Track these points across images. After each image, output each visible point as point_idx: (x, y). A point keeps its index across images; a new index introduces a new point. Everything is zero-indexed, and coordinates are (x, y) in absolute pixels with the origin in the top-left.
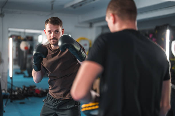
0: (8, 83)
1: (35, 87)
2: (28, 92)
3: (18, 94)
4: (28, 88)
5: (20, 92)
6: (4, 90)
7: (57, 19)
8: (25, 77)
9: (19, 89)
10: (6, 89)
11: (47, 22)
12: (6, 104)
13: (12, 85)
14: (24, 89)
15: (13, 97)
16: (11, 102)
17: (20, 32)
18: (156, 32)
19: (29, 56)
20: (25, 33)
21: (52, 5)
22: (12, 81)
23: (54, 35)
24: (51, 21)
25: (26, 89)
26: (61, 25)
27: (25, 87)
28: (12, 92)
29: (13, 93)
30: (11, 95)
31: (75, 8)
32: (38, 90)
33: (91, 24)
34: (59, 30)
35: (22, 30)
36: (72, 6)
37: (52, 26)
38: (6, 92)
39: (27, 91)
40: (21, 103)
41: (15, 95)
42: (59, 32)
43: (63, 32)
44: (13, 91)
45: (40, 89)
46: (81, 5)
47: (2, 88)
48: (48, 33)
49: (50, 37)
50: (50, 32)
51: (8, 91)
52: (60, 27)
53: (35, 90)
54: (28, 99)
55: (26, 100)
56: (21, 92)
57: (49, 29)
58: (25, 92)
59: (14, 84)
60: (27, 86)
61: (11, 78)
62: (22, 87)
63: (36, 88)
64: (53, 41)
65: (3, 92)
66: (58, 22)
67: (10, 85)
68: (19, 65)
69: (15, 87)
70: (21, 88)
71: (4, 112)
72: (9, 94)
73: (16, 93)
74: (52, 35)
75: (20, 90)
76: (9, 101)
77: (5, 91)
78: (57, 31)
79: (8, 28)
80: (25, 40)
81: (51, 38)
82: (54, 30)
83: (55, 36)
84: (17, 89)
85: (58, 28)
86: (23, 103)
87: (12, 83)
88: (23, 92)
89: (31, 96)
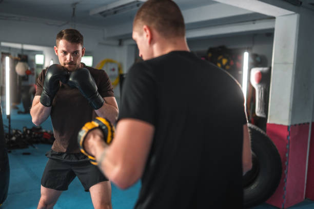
1: (41, 128)
2: (33, 136)
3: (17, 139)
4: (31, 130)
5: (20, 136)
9: (17, 133)
11: (60, 36)
13: (10, 129)
14: (25, 133)
18: (210, 55)
22: (10, 122)
23: (70, 59)
24: (67, 36)
25: (29, 132)
27: (27, 129)
32: (46, 132)
33: (120, 41)
34: (78, 51)
39: (30, 134)
40: (24, 154)
41: (12, 142)
43: (83, 52)
48: (62, 54)
49: (65, 60)
50: (65, 53)
53: (42, 133)
54: (33, 147)
55: (30, 149)
56: (22, 136)
58: (27, 136)
61: (9, 117)
62: (22, 130)
63: (44, 130)
64: (70, 67)
70: (20, 131)
73: (14, 138)
74: (68, 56)
75: (19, 134)
79: (1, 42)
81: (66, 62)
83: (72, 60)
84: (14, 131)
85: (77, 47)
87: (10, 126)
88: (25, 138)
89: (37, 142)
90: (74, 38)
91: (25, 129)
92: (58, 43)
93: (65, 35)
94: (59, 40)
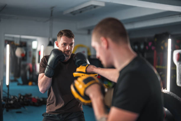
0: (3, 91)
1: (31, 95)
2: (25, 100)
3: (14, 103)
4: (24, 97)
5: (16, 101)
8: (19, 84)
9: (14, 98)
13: (8, 94)
14: (20, 98)
15: (9, 106)
16: (7, 111)
18: (156, 40)
19: (22, 63)
21: (52, 11)
22: (8, 90)
23: (69, 48)
24: (66, 34)
25: (22, 97)
27: (21, 95)
28: (8, 101)
30: (7, 104)
32: (34, 98)
33: (89, 31)
35: (18, 36)
36: (71, 13)
38: (2, 101)
39: (23, 99)
40: (17, 112)
41: (10, 104)
45: (36, 97)
46: (81, 12)
49: (65, 49)
50: (65, 44)
53: (31, 99)
55: (22, 109)
56: (17, 101)
59: (10, 93)
60: (23, 94)
61: (8, 86)
63: (33, 96)
64: (68, 53)
67: (6, 94)
69: (10, 96)
72: (4, 102)
73: (12, 102)
74: (67, 47)
75: (16, 99)
76: (5, 110)
79: (5, 34)
80: (20, 46)
84: (12, 97)
86: (20, 112)
87: (8, 92)
88: (19, 101)
89: (27, 105)
91: (19, 96)
93: (64, 34)
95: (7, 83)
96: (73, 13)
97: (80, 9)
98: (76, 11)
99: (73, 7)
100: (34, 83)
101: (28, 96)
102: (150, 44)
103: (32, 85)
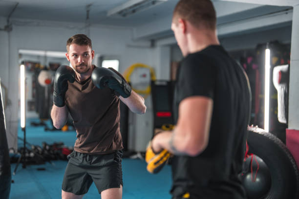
0: (19, 138)
1: (62, 144)
2: (51, 152)
3: (35, 156)
4: (51, 146)
5: (38, 152)
6: (13, 149)
7: (84, 37)
8: (47, 129)
9: (36, 148)
10: (16, 148)
11: (70, 41)
12: (15, 171)
13: (25, 142)
14: (45, 148)
15: (26, 160)
16: (24, 167)
17: (39, 57)
18: (258, 53)
20: (45, 57)
21: (88, 11)
22: (25, 136)
24: (76, 40)
25: (47, 147)
26: (90, 45)
27: (46, 144)
28: (24, 153)
29: (27, 155)
30: (24, 158)
31: (124, 15)
32: (67, 148)
33: (153, 42)
34: (88, 52)
35: (42, 53)
36: (120, 13)
37: (78, 47)
38: (16, 151)
39: (49, 151)
40: (39, 170)
41: (29, 158)
42: (88, 54)
43: (93, 55)
44: (26, 151)
45: (70, 147)
46: (134, 11)
47: (9, 147)
48: (73, 57)
49: (77, 62)
50: (76, 55)
51: (19, 151)
52: (89, 47)
53: (61, 149)
54: (50, 163)
55: (47, 165)
56: (40, 153)
57: (74, 52)
58: (46, 152)
59: (28, 141)
60: (50, 143)
62: (42, 145)
63: (65, 146)
64: (81, 68)
65: (11, 152)
66: (86, 41)
67: (22, 142)
68: (37, 111)
69: (30, 145)
70: (40, 147)
71: (13, 182)
73: (32, 155)
74: (79, 59)
75: (38, 150)
76: (20, 166)
77: (14, 152)
78: (85, 55)
79: (19, 49)
80: (45, 69)
81: (78, 64)
82: (82, 52)
83: (83, 61)
84: (33, 147)
85: (86, 49)
86: (43, 169)
87: (25, 139)
88: (43, 153)
90: (82, 41)
92: (69, 48)
93: (74, 40)
94: (70, 45)
95: (23, 125)
96: (123, 13)
97: (131, 7)
98: (126, 10)
99: (120, 4)
100: (71, 128)
101: (57, 146)
102: (249, 60)
103: (68, 130)
